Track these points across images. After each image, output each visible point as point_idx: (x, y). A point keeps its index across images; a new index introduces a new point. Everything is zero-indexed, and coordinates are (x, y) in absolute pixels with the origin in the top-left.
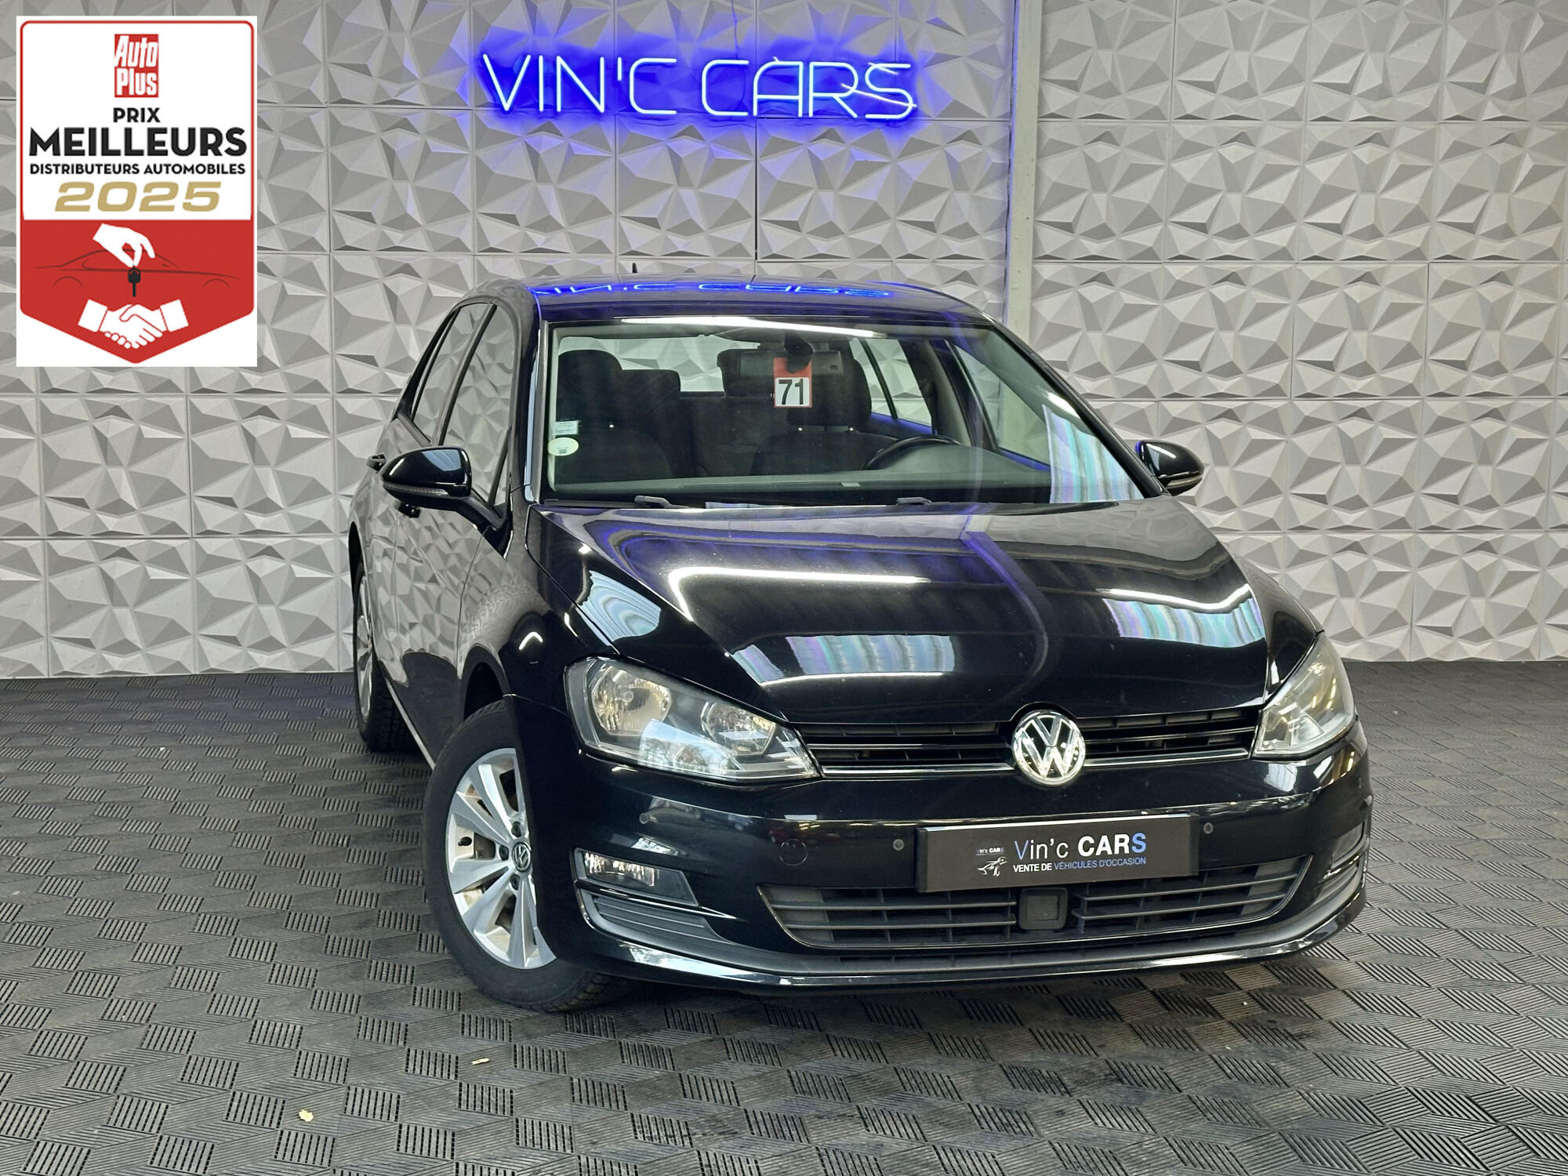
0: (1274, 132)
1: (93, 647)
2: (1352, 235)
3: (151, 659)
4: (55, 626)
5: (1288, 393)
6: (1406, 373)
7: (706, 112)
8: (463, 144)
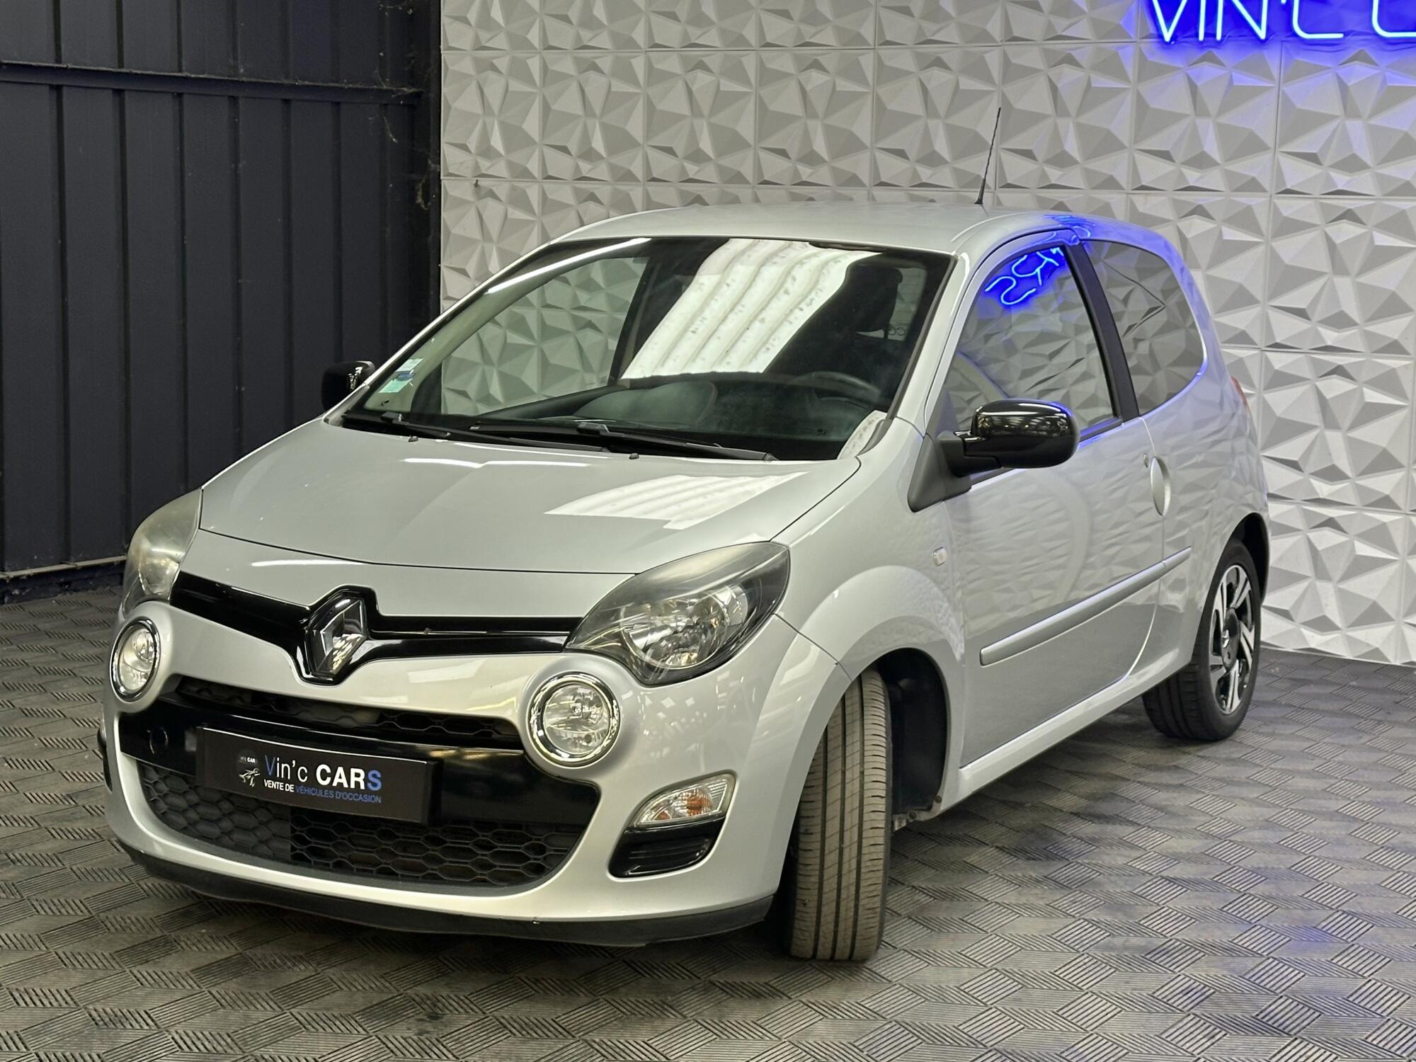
7: (1376, 34)
8: (1126, 79)
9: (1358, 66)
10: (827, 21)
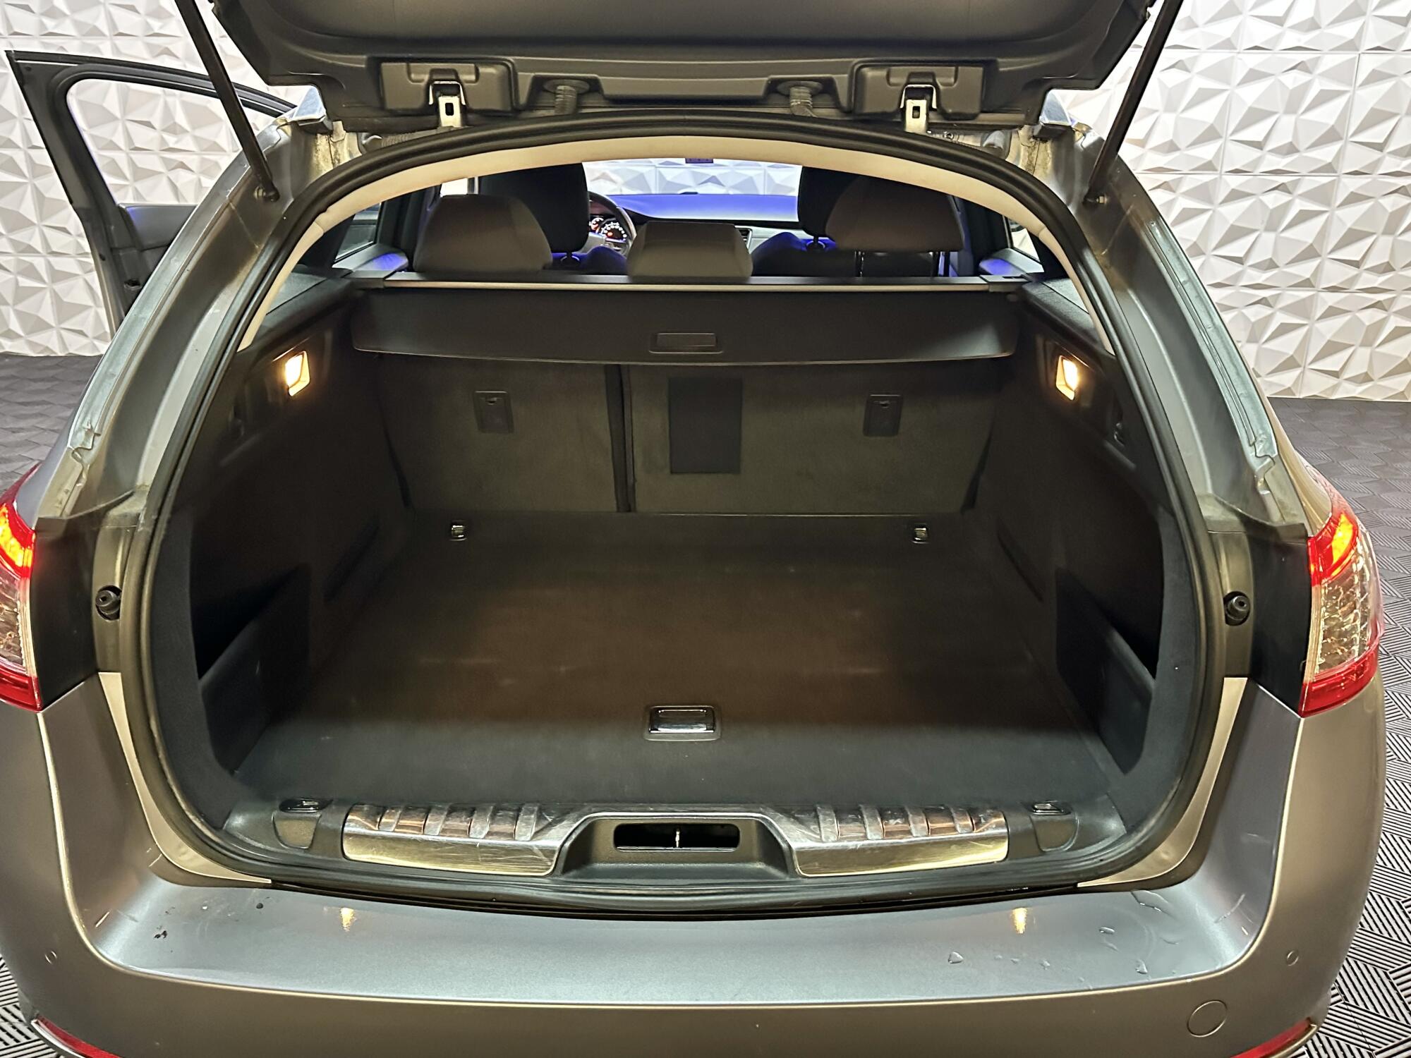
2: (1293, 27)
5: (1219, 169)
6: (1326, 154)
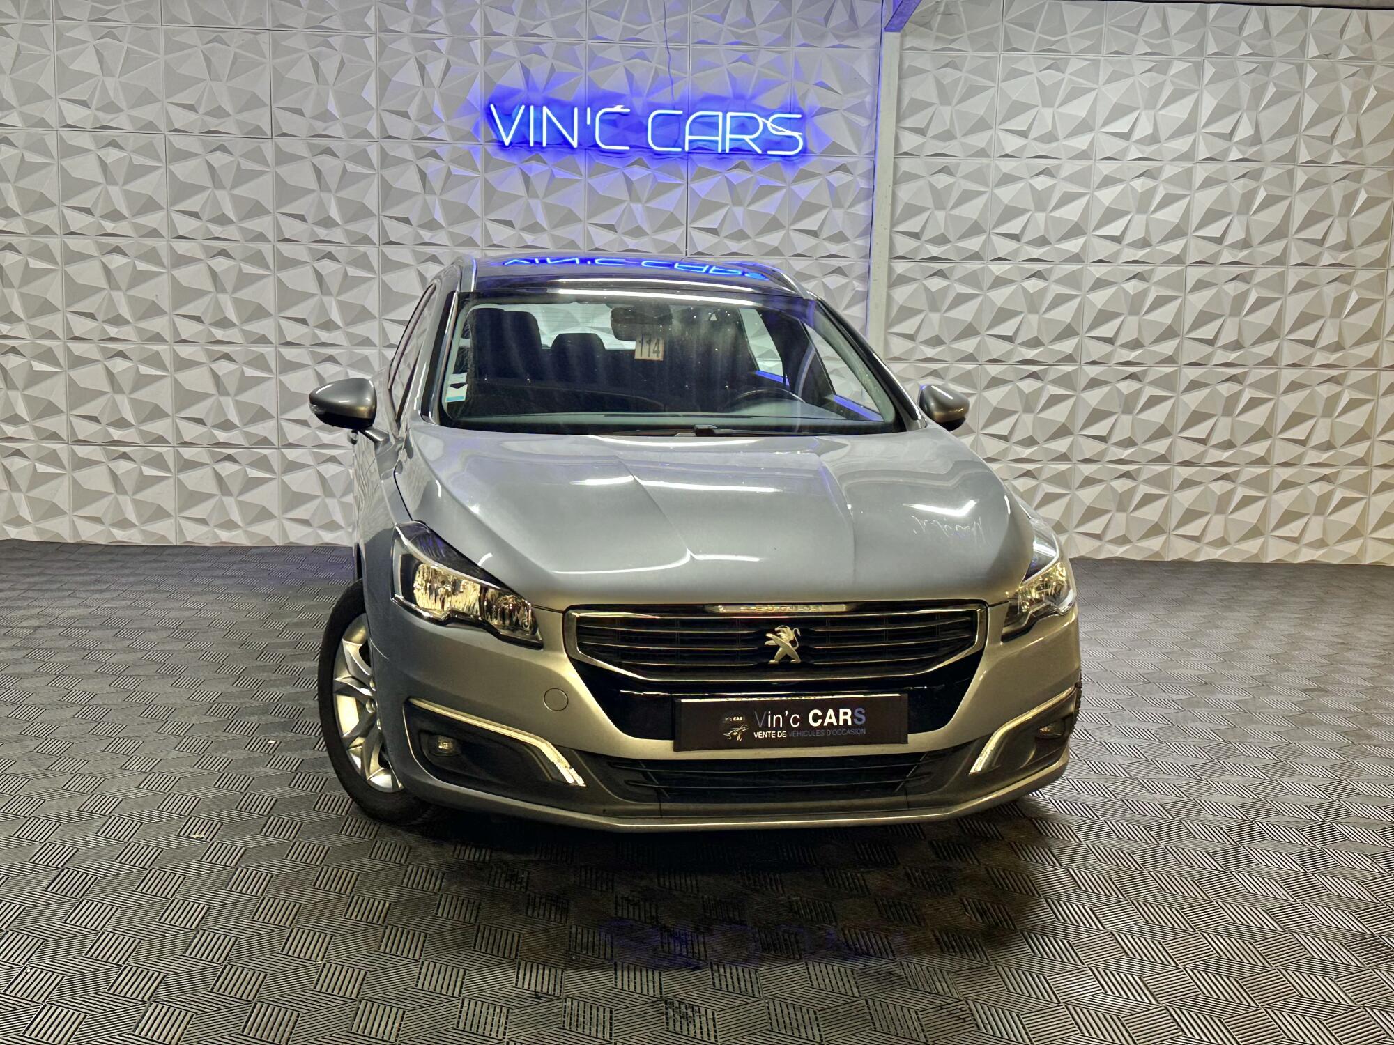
0: (1069, 168)
1: (208, 524)
3: (250, 535)
4: (181, 509)
5: (1079, 360)
6: (1168, 348)
7: (649, 148)
8: (475, 169)
9: (636, 168)
10: (229, 115)
